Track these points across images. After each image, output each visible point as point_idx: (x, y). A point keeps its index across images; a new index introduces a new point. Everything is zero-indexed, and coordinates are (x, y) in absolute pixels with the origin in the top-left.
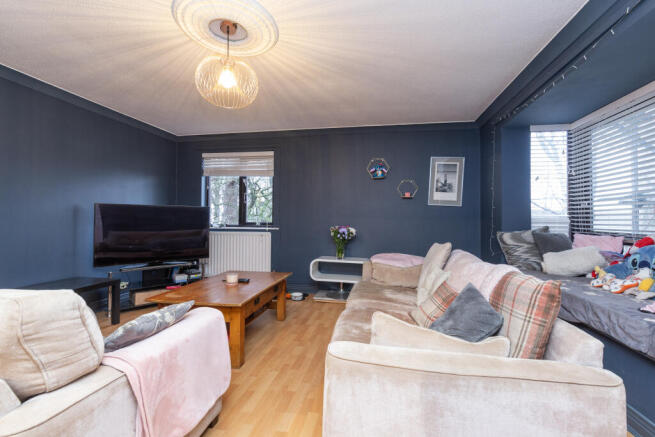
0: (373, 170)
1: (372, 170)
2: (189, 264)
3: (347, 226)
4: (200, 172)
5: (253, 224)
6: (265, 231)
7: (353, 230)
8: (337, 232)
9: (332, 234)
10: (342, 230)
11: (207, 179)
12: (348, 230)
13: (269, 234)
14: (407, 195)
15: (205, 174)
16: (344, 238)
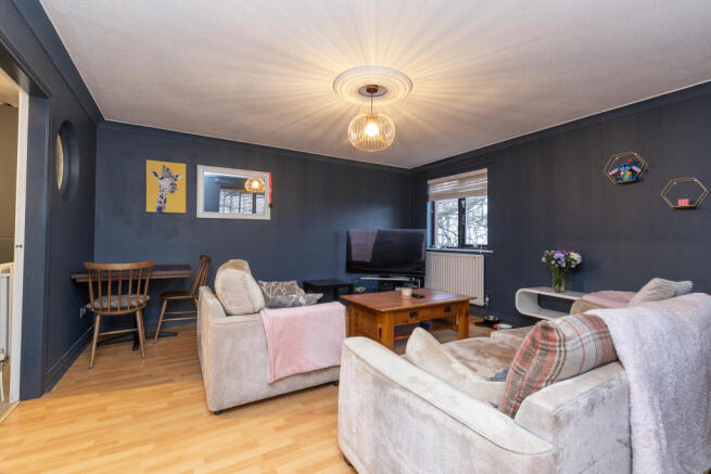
0: (616, 170)
1: (614, 172)
2: (408, 279)
3: (567, 249)
4: (426, 197)
5: (471, 246)
6: (478, 253)
7: (576, 256)
8: (550, 258)
9: (544, 259)
10: (558, 255)
11: (433, 203)
12: (567, 257)
13: (482, 257)
14: (683, 203)
15: (430, 199)
16: (560, 267)
